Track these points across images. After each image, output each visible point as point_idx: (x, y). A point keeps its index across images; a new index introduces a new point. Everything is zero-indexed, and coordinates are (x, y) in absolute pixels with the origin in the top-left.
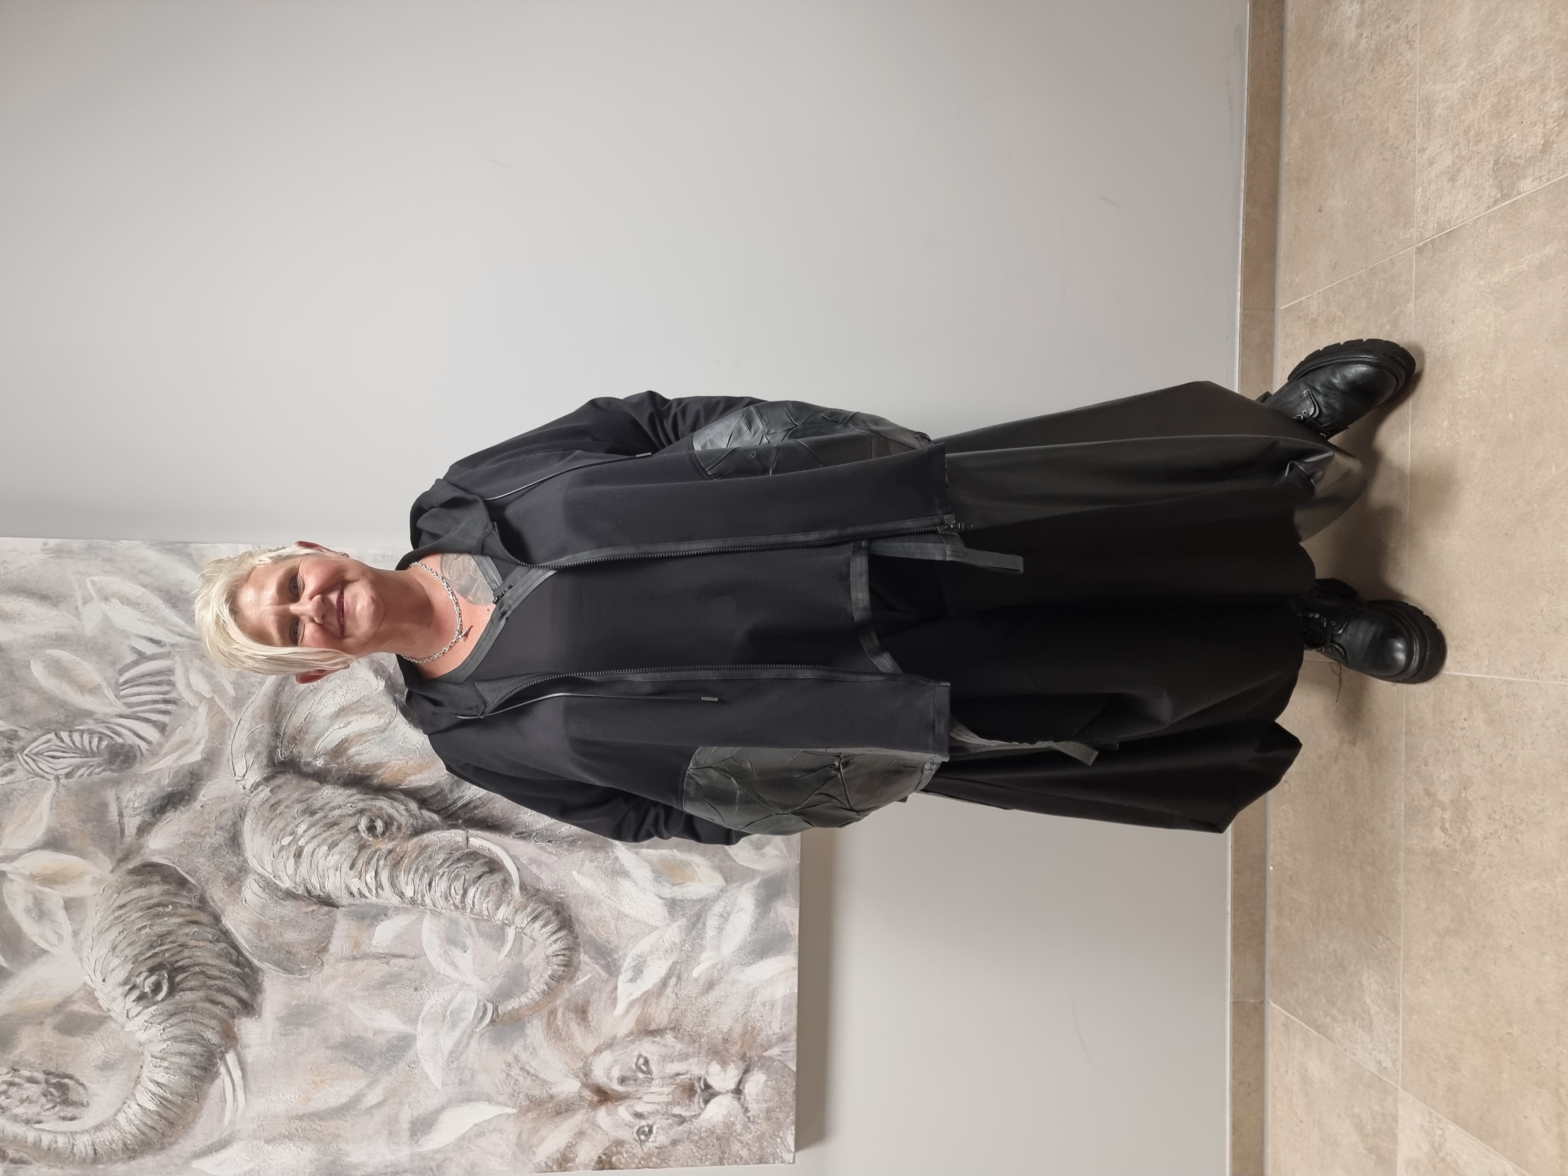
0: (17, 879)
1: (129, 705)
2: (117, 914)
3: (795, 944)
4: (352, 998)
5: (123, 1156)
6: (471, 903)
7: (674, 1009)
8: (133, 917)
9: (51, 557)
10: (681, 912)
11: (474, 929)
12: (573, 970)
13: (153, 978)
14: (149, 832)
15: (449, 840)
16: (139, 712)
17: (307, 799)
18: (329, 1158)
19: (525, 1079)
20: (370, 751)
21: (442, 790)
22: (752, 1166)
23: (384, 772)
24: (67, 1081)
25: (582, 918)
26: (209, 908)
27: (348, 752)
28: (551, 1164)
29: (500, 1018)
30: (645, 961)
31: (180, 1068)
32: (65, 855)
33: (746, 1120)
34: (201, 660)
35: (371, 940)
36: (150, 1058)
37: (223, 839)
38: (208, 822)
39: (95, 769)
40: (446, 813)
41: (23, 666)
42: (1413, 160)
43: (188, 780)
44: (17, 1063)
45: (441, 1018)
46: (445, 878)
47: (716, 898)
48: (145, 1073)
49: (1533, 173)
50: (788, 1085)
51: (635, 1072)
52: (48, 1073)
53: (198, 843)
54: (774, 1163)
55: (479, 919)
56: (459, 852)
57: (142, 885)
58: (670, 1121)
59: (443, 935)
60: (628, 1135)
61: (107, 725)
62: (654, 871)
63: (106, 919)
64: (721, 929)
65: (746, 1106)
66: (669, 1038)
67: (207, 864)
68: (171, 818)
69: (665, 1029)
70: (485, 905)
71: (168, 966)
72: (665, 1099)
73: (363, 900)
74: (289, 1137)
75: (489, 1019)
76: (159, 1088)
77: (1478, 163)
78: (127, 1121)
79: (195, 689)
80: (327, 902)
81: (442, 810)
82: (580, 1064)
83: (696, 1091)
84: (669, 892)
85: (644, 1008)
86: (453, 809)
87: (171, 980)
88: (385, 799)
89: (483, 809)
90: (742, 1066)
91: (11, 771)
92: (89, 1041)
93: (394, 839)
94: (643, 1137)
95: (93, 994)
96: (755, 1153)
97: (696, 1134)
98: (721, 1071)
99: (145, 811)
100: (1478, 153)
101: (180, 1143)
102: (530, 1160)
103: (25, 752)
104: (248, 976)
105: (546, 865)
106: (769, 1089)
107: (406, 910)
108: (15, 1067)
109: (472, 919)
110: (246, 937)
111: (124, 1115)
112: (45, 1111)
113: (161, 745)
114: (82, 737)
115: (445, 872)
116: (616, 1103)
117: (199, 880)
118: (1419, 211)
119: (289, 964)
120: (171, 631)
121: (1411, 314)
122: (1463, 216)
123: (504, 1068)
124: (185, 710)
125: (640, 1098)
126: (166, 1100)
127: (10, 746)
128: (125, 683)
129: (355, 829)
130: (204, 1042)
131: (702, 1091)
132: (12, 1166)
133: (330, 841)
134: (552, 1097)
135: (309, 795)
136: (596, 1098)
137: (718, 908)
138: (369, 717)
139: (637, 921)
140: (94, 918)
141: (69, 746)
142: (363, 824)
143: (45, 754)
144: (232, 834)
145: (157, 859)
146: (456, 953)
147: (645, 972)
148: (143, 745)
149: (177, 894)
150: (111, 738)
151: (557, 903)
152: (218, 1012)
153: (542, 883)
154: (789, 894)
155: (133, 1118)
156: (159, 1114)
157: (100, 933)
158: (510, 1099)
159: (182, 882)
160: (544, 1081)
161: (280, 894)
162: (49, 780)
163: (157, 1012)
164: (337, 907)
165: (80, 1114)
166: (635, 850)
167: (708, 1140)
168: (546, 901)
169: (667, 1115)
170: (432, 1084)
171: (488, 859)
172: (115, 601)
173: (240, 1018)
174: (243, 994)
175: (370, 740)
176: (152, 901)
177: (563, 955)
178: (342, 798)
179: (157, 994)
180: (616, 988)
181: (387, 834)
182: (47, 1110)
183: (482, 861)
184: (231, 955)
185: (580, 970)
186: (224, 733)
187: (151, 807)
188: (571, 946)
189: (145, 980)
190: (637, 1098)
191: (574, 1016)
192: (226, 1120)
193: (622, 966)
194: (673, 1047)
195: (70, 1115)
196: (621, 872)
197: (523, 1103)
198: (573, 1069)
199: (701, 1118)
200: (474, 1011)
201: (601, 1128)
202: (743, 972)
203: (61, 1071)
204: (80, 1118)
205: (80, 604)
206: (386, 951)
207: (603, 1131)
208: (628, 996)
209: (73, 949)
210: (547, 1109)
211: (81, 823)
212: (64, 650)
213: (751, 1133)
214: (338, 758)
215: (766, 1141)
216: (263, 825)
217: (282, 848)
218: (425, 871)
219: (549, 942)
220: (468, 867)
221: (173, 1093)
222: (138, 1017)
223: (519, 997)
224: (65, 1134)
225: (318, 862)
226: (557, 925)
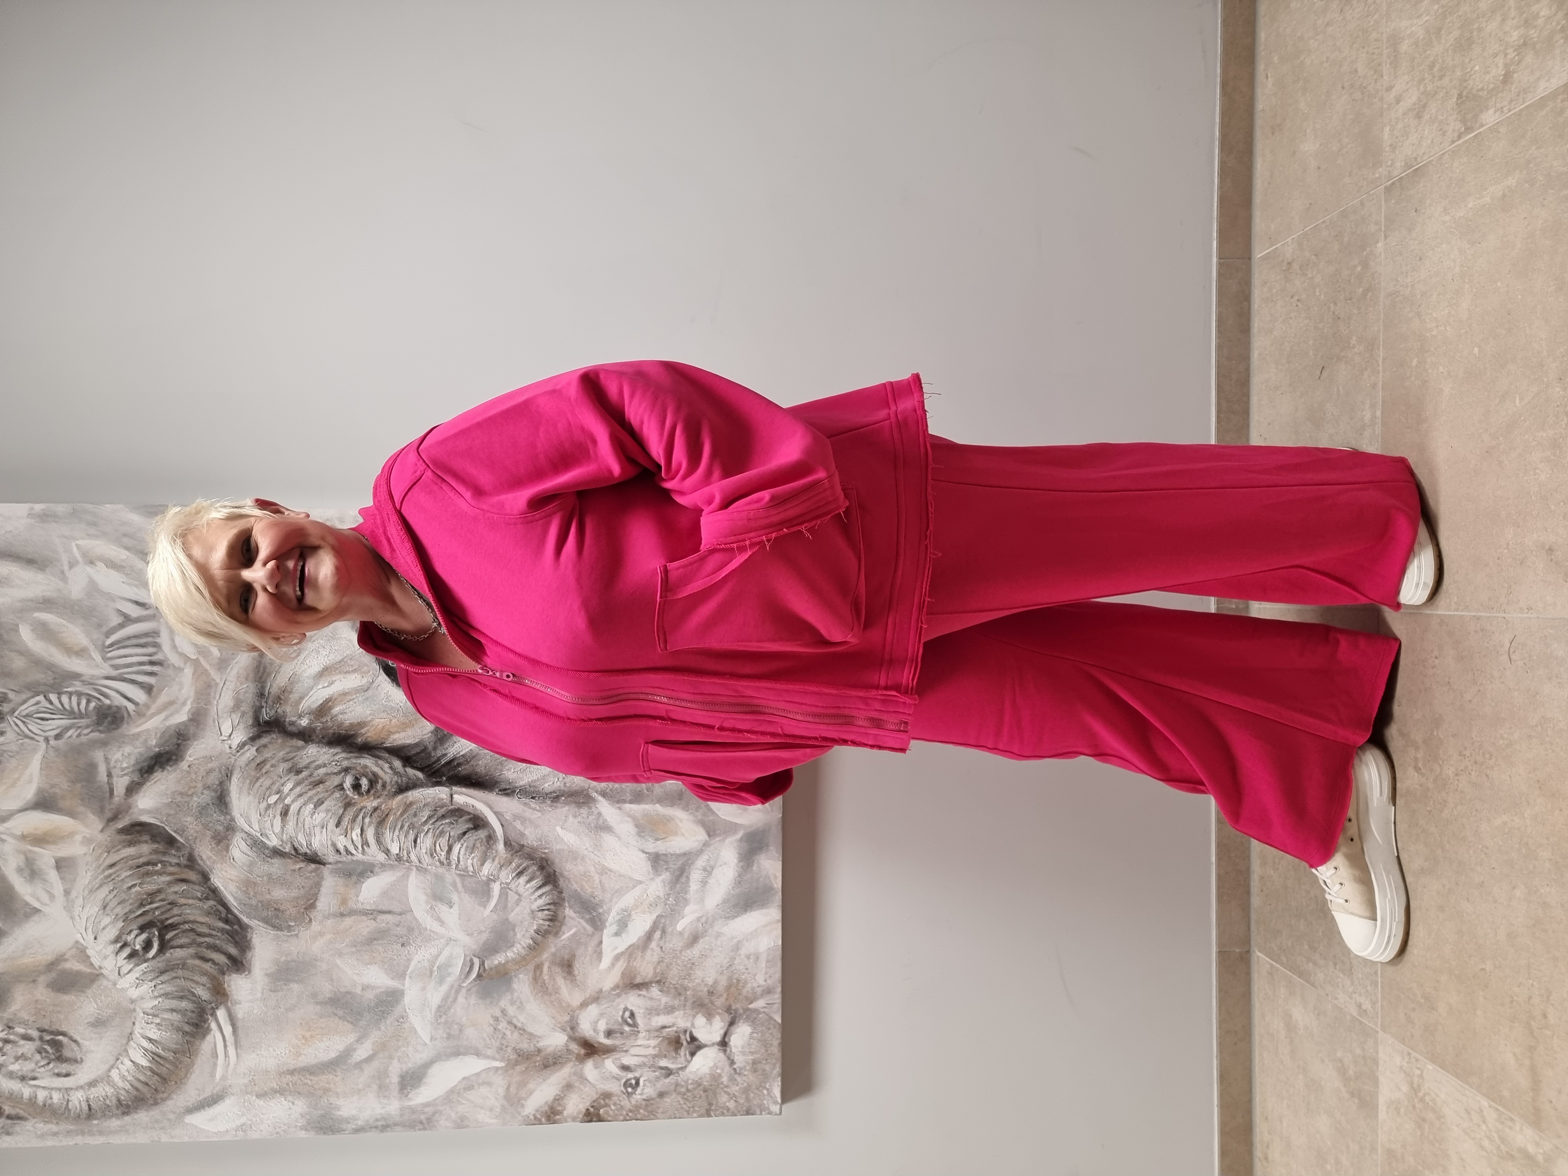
0: (10, 840)
1: (116, 667)
2: (107, 873)
3: (778, 897)
4: (341, 955)
5: (117, 1112)
6: (457, 859)
7: (659, 963)
8: (123, 876)
9: (36, 522)
10: (665, 867)
11: (459, 885)
12: (559, 924)
13: (144, 936)
14: (137, 792)
15: (434, 797)
16: (126, 673)
17: (292, 759)
18: (320, 1112)
19: (512, 1033)
20: (353, 710)
21: (426, 748)
22: (739, 1117)
23: (368, 731)
24: (60, 1038)
25: (566, 873)
26: (197, 867)
27: (332, 711)
28: (539, 1116)
29: (487, 973)
30: (629, 915)
31: (172, 1025)
32: (56, 815)
33: (733, 1072)
35: (358, 896)
36: (142, 1015)
37: (210, 798)
38: (196, 782)
39: (84, 730)
40: (430, 770)
41: (11, 630)
42: (1381, 99)
43: (175, 740)
44: (10, 1020)
45: (428, 972)
47: (700, 852)
48: (137, 1030)
49: (1495, 103)
50: (774, 1036)
51: (621, 1025)
52: (42, 1030)
53: (186, 802)
54: (761, 1114)
55: (464, 874)
56: (445, 809)
57: (131, 844)
58: (657, 1073)
59: (429, 891)
60: (615, 1087)
61: (96, 687)
62: (637, 826)
63: (96, 878)
64: (704, 883)
65: (732, 1058)
66: (655, 991)
67: (195, 823)
68: (159, 777)
69: (651, 982)
70: (470, 861)
71: (158, 924)
72: (651, 1051)
73: (349, 857)
74: (281, 1092)
75: (476, 973)
76: (151, 1045)
77: (1443, 97)
78: (120, 1078)
79: (179, 650)
80: (314, 859)
81: (426, 767)
82: (567, 1018)
83: (682, 1044)
84: (652, 846)
85: (629, 961)
86: (437, 766)
87: (161, 938)
88: (370, 757)
89: (467, 766)
90: (728, 1018)
91: (1, 733)
92: (82, 999)
93: (378, 797)
94: (630, 1090)
96: (742, 1104)
97: (682, 1086)
98: (706, 1023)
99: (133, 772)
100: (1443, 88)
101: (172, 1099)
102: (519, 1113)
103: (15, 714)
104: (237, 933)
105: (530, 821)
106: (755, 1041)
107: (392, 867)
108: (10, 1025)
109: (458, 874)
110: (235, 895)
111: (117, 1070)
112: (39, 1068)
113: (147, 707)
114: (70, 699)
115: (430, 829)
116: (603, 1056)
117: (187, 839)
118: (1387, 149)
119: (277, 921)
121: (1380, 253)
122: (1430, 152)
123: (492, 1022)
124: (170, 672)
125: (626, 1051)
126: (159, 1056)
127: (1, 708)
128: (112, 645)
129: (340, 787)
130: (195, 999)
131: (688, 1043)
132: (9, 1122)
133: (316, 800)
134: (539, 1051)
135: (294, 754)
136: (583, 1052)
137: (701, 862)
138: (353, 676)
139: (621, 876)
140: (85, 878)
141: (57, 708)
142: (348, 782)
143: (35, 716)
144: (219, 794)
146: (442, 908)
147: (629, 926)
148: (131, 707)
149: (166, 853)
150: (99, 699)
151: (542, 859)
152: (209, 969)
153: (527, 839)
154: (771, 848)
155: (126, 1074)
156: (151, 1070)
157: (91, 891)
158: (498, 1052)
159: (171, 841)
160: (531, 1034)
161: (267, 852)
162: (38, 741)
163: (149, 969)
164: (324, 864)
165: (74, 1070)
166: (618, 805)
167: (696, 1092)
168: (530, 857)
169: (654, 1067)
170: (421, 1038)
171: (472, 816)
172: (100, 564)
173: (230, 975)
174: (233, 951)
175: (354, 699)
176: (141, 860)
177: (548, 910)
178: (326, 756)
179: (148, 952)
180: (601, 942)
181: (372, 792)
182: (42, 1066)
183: (466, 817)
184: (220, 912)
186: (209, 694)
187: (139, 767)
188: (557, 901)
189: (135, 938)
190: (623, 1051)
191: (560, 971)
192: (218, 1076)
193: (607, 920)
194: (659, 1000)
195: (64, 1071)
196: (604, 828)
197: (511, 1057)
198: (560, 1023)
199: (688, 1070)
200: (460, 966)
201: (588, 1081)
202: (727, 925)
203: (54, 1028)
204: (74, 1074)
205: (66, 568)
206: (373, 907)
207: (591, 1083)
208: (613, 950)
209: (64, 907)
210: (535, 1062)
211: (69, 784)
212: (50, 613)
213: (737, 1085)
214: (322, 717)
215: (753, 1093)
216: (250, 784)
217: (269, 806)
218: (410, 828)
219: (533, 897)
220: (453, 824)
221: (165, 1049)
222: (130, 974)
223: (505, 952)
224: (60, 1089)
225: (304, 820)
226: (542, 880)
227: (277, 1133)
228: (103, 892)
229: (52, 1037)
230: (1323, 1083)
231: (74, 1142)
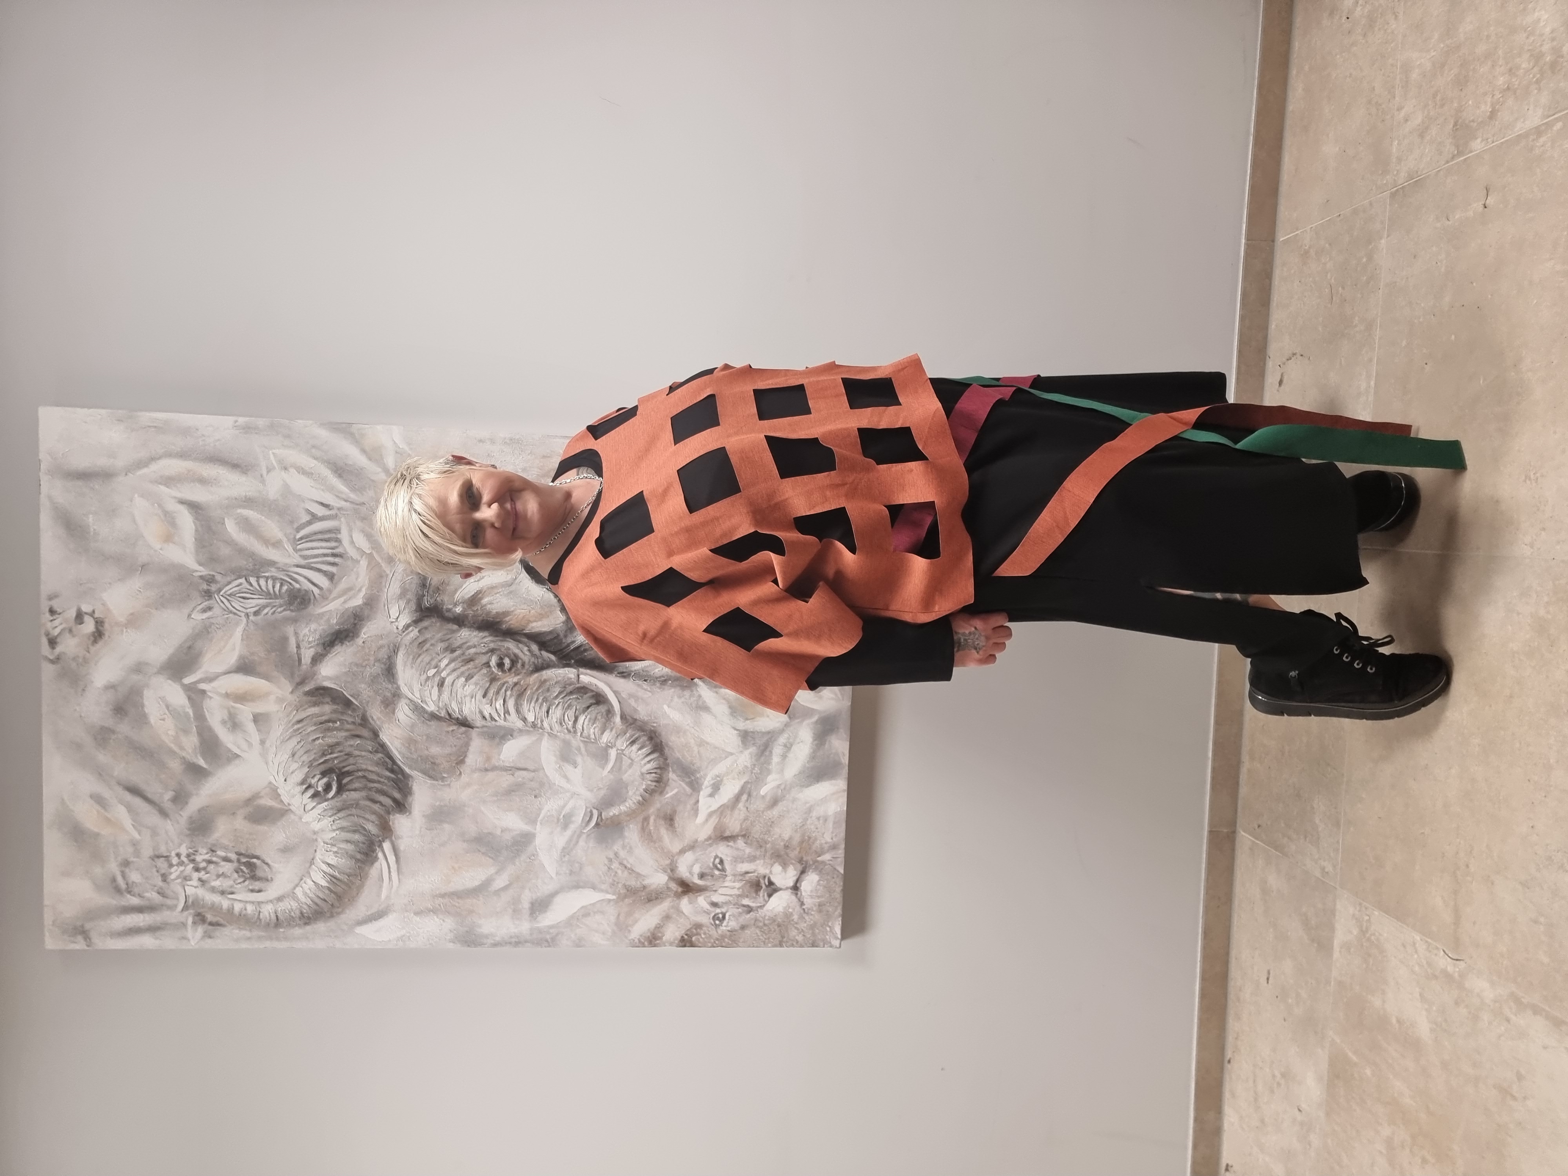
0: (215, 697)
1: (305, 557)
2: (296, 727)
3: (845, 771)
4: (484, 802)
5: (299, 922)
6: (581, 728)
7: (746, 819)
8: (309, 730)
9: (240, 433)
10: (752, 742)
11: (583, 749)
12: (663, 785)
13: (325, 780)
14: (321, 662)
15: (564, 677)
16: (312, 563)
17: (448, 640)
18: (465, 929)
19: (623, 872)
20: (499, 601)
21: (558, 635)
22: (806, 949)
23: (511, 619)
24: (255, 860)
25: (671, 744)
26: (369, 725)
27: (482, 601)
28: (643, 941)
29: (603, 822)
30: (722, 780)
31: (347, 853)
32: (254, 679)
33: (802, 911)
34: (362, 522)
35: (499, 755)
36: (323, 844)
37: (380, 669)
38: (368, 655)
39: (278, 608)
40: (561, 654)
41: (219, 523)
43: (352, 620)
44: (215, 845)
45: (556, 821)
46: (560, 707)
47: (782, 731)
48: (318, 856)
49: (1482, 134)
50: (836, 884)
51: (712, 869)
52: (239, 854)
53: (360, 672)
54: (824, 947)
55: (587, 741)
56: (572, 686)
57: (315, 704)
58: (740, 910)
59: (558, 753)
62: (730, 707)
63: (287, 731)
64: (784, 757)
65: (802, 900)
66: (740, 843)
67: (368, 689)
68: (339, 650)
69: (738, 836)
70: (592, 730)
71: (337, 771)
72: (736, 892)
73: (494, 723)
74: (434, 911)
75: (595, 822)
76: (329, 869)
77: (1442, 122)
78: (303, 895)
79: (357, 545)
80: (464, 723)
81: (558, 651)
82: (668, 862)
83: (762, 887)
84: (742, 725)
85: (720, 818)
86: (567, 651)
87: (339, 782)
88: (512, 641)
89: (592, 652)
90: (800, 867)
91: (210, 608)
92: (273, 829)
93: (518, 674)
94: (717, 922)
95: (277, 790)
96: (809, 938)
97: (761, 922)
98: (782, 871)
99: (318, 645)
100: (1442, 114)
102: (626, 937)
103: (221, 593)
104: (401, 779)
105: (642, 699)
106: (822, 888)
108: (214, 849)
109: (582, 741)
110: (399, 750)
111: (301, 889)
112: (237, 884)
114: (267, 582)
115: (560, 702)
116: (697, 894)
118: (1394, 160)
119: (434, 773)
120: (337, 496)
121: (1383, 249)
122: (1428, 168)
123: (606, 862)
124: (349, 563)
125: (716, 891)
126: (335, 878)
127: (209, 588)
128: (301, 538)
129: (487, 665)
130: (365, 833)
131: (767, 886)
132: (211, 927)
133: (467, 674)
134: (644, 887)
135: (449, 636)
136: (680, 890)
137: (782, 740)
139: (716, 748)
140: (278, 730)
141: (256, 589)
142: (494, 661)
144: (387, 666)
145: (327, 684)
146: (569, 768)
147: (721, 789)
148: (316, 591)
149: (344, 713)
151: (651, 731)
152: (377, 809)
153: (639, 714)
154: (841, 730)
155: (308, 892)
156: (329, 889)
157: (283, 742)
158: (611, 887)
159: (348, 704)
160: (638, 874)
161: (426, 716)
162: (240, 616)
163: (328, 807)
165: (265, 888)
166: (715, 690)
167: (771, 927)
168: (641, 729)
169: (738, 905)
170: (548, 873)
171: (594, 693)
172: (292, 470)
173: (394, 815)
174: (397, 795)
175: (500, 592)
176: (324, 718)
177: (655, 773)
178: (476, 639)
179: (328, 793)
180: (698, 801)
181: (513, 670)
182: (239, 883)
183: (590, 694)
184: (387, 763)
185: (669, 786)
186: (381, 583)
187: (322, 641)
188: (662, 766)
189: (318, 781)
190: (714, 891)
191: (663, 822)
192: (383, 896)
193: (703, 784)
194: (744, 851)
195: (257, 888)
196: (704, 708)
197: (621, 891)
198: (661, 866)
199: (765, 908)
200: (582, 815)
201: (684, 914)
202: (802, 792)
203: (250, 852)
204: (265, 891)
205: (264, 473)
206: (512, 765)
207: (685, 915)
208: (707, 809)
209: (260, 754)
210: (641, 897)
211: (266, 653)
212: (251, 510)
213: (805, 922)
214: (473, 606)
215: (818, 929)
216: (413, 659)
217: (428, 678)
218: (543, 701)
219: (643, 762)
220: (578, 699)
221: (341, 873)
222: (313, 811)
223: (619, 805)
224: (253, 903)
225: (457, 690)
226: (651, 748)
227: (430, 944)
228: (294, 742)
229: (248, 860)
230: (1289, 933)
231: (264, 946)
